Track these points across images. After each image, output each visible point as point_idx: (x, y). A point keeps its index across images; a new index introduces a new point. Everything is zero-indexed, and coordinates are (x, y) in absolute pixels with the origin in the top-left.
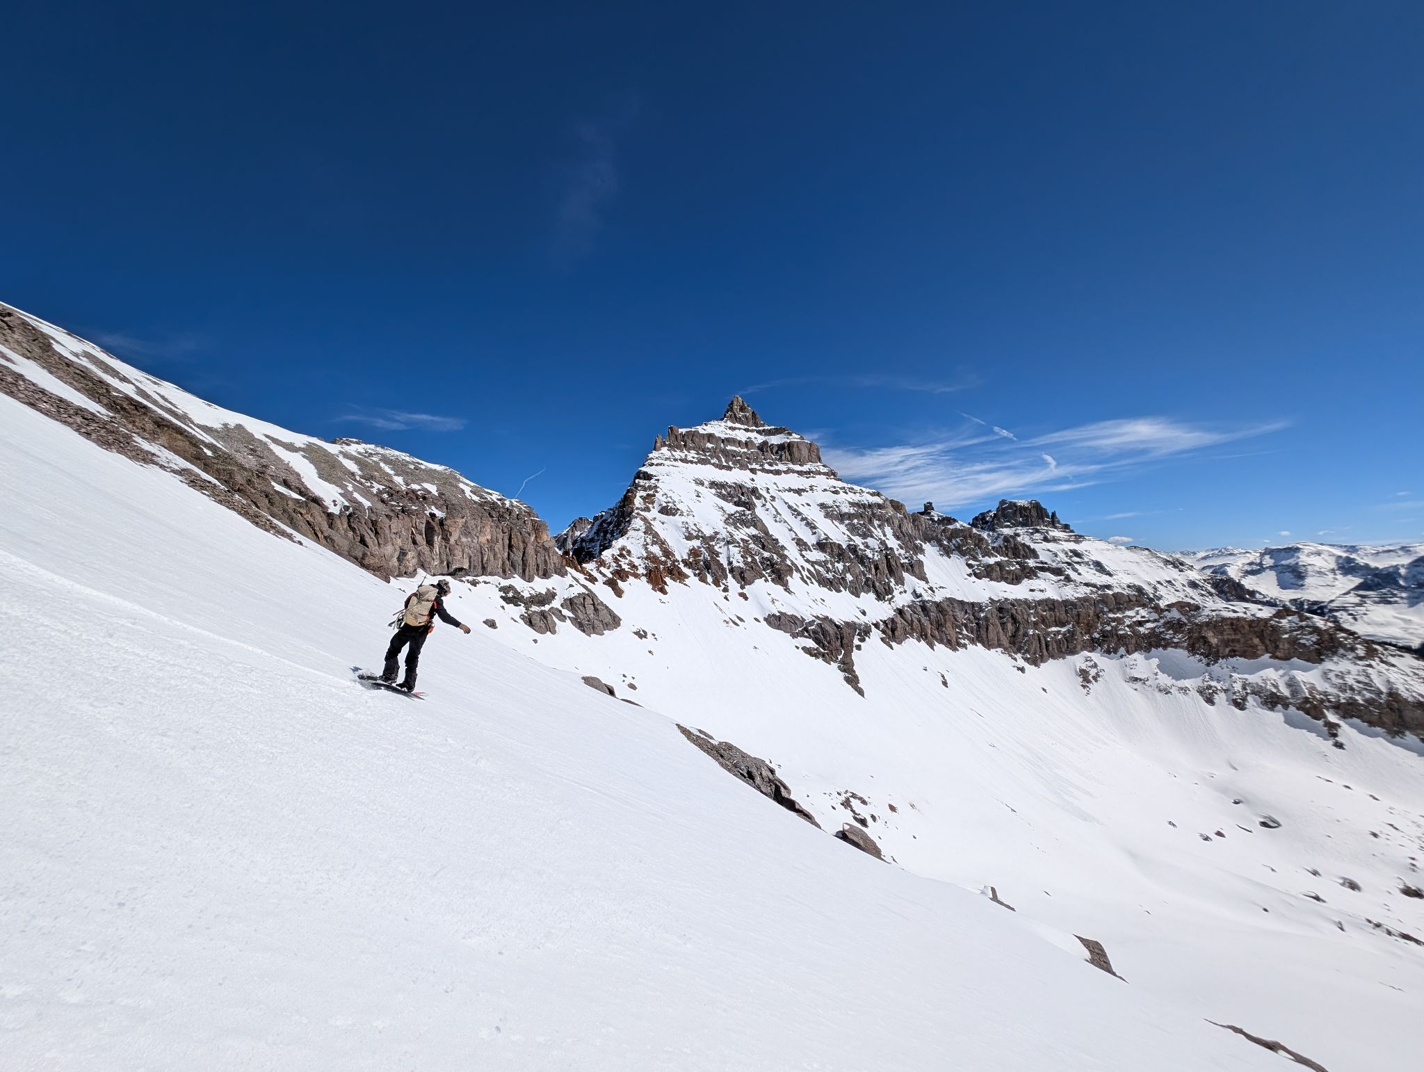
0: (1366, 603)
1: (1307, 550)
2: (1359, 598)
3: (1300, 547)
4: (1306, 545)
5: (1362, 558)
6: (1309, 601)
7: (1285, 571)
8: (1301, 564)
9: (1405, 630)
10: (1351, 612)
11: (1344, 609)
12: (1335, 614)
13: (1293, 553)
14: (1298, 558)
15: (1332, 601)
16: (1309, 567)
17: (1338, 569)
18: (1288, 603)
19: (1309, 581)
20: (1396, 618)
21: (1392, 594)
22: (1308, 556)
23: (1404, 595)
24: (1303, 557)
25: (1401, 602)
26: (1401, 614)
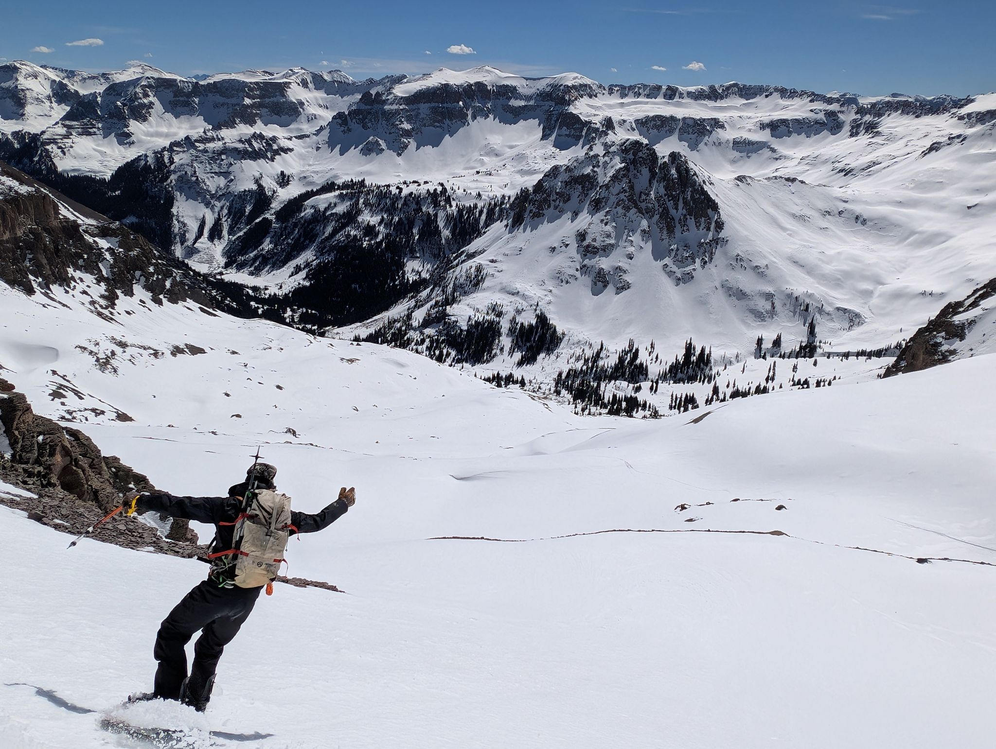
0: (72, 135)
1: (25, 69)
2: (67, 129)
3: (18, 65)
4: (23, 65)
5: (73, 85)
6: (29, 133)
7: (5, 96)
8: (19, 87)
9: (101, 162)
10: (60, 145)
11: (53, 141)
12: (47, 147)
13: (11, 73)
14: (17, 80)
15: (43, 132)
16: (27, 92)
17: (53, 96)
18: (10, 137)
19: (29, 109)
20: (95, 150)
21: (92, 124)
22: (25, 78)
23: (100, 125)
24: (21, 80)
25: (98, 132)
26: (98, 145)
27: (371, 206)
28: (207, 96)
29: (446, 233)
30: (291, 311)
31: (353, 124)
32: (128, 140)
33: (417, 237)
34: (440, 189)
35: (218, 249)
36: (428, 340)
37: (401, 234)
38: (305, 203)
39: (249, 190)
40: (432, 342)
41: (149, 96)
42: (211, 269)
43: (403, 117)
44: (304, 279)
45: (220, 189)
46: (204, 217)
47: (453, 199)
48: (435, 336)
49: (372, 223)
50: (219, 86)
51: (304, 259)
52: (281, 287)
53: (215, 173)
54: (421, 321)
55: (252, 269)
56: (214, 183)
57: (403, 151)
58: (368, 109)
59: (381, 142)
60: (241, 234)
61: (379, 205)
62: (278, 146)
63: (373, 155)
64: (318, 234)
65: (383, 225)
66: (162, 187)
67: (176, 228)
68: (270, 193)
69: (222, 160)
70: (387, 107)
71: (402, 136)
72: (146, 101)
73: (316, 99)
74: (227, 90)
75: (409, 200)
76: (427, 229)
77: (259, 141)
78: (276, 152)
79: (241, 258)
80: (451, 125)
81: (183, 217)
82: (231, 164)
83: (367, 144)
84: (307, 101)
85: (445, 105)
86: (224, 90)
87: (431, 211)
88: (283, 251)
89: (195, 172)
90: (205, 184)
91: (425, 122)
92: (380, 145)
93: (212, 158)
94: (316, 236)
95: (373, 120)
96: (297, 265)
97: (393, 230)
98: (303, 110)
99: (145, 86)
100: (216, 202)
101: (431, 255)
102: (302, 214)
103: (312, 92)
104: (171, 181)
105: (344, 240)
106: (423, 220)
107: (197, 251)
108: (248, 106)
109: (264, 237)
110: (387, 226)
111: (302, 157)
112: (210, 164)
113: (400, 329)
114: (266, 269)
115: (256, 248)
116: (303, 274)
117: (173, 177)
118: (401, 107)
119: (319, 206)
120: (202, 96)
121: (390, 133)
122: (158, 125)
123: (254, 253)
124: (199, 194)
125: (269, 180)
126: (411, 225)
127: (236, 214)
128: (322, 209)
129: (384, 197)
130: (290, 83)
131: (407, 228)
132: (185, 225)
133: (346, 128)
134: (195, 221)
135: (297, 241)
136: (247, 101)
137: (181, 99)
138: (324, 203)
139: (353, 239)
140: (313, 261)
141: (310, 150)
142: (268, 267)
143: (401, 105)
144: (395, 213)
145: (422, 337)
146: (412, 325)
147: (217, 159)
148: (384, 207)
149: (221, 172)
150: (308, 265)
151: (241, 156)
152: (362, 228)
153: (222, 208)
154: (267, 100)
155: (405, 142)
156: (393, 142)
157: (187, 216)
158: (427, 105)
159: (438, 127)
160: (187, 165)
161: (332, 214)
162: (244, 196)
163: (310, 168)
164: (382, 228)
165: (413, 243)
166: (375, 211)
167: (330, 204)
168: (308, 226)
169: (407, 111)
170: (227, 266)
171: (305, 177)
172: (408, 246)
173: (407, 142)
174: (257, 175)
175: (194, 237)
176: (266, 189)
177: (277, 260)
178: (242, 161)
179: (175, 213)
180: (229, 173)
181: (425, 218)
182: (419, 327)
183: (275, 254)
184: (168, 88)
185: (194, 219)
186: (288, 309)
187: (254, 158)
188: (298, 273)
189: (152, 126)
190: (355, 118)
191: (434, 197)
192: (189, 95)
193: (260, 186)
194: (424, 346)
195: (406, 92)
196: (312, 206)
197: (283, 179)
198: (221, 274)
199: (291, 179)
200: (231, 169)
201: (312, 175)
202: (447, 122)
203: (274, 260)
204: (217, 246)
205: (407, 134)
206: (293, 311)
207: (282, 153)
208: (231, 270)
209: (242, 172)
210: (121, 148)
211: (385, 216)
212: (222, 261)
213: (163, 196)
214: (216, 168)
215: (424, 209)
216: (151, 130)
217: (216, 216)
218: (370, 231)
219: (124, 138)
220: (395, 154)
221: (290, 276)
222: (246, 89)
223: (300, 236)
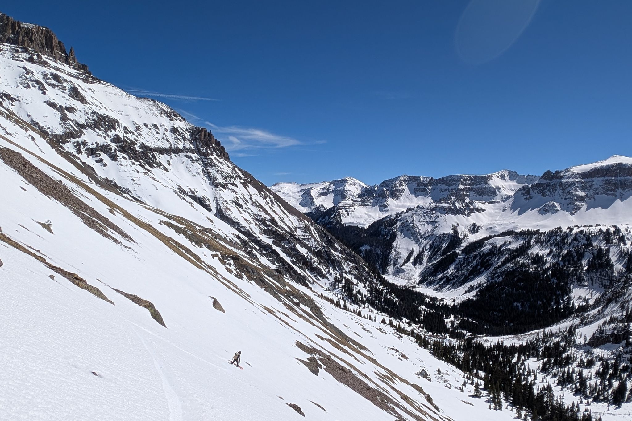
0: (355, 205)
1: (350, 181)
2: (352, 202)
3: (347, 179)
4: (350, 179)
8: (345, 190)
9: (366, 220)
10: (347, 210)
13: (343, 183)
14: (345, 186)
20: (365, 214)
21: (368, 200)
22: (350, 185)
23: (372, 200)
24: (347, 186)
25: (370, 205)
26: (368, 212)
27: (541, 242)
28: (437, 185)
29: (618, 267)
30: (454, 317)
31: (533, 194)
32: (385, 209)
33: (585, 268)
34: (612, 230)
35: (417, 272)
36: (598, 364)
37: (569, 264)
38: (486, 242)
39: (447, 234)
40: (606, 367)
41: (403, 186)
42: (409, 284)
43: (578, 187)
44: (474, 296)
45: (428, 232)
46: (413, 249)
47: (628, 239)
48: (610, 359)
49: (540, 254)
50: (445, 179)
51: (478, 282)
52: (454, 300)
53: (427, 222)
54: (588, 338)
55: (437, 286)
56: (423, 228)
57: (576, 212)
58: (548, 183)
59: (557, 204)
60: (436, 262)
61: (549, 241)
62: (474, 207)
63: (549, 214)
64: (493, 263)
65: (551, 256)
66: (390, 229)
67: (393, 255)
68: (462, 236)
69: (433, 214)
70: (564, 181)
71: (576, 200)
72: (400, 188)
73: (510, 186)
74: (450, 181)
75: (580, 236)
76: (598, 261)
77: (460, 203)
78: (472, 211)
79: (431, 278)
80: (624, 193)
81: (399, 248)
82: (438, 217)
83: (544, 206)
84: (503, 187)
85: (618, 178)
86: (448, 182)
87: (603, 246)
88: (463, 275)
89: (413, 221)
90: (418, 229)
91: (598, 191)
92: (556, 207)
93: (425, 213)
94: (491, 265)
95: (551, 190)
96: (471, 286)
97: (561, 261)
98: (500, 192)
99: (402, 180)
100: (423, 240)
101: (601, 286)
102: (482, 249)
103: (508, 182)
104: (397, 226)
105: (512, 267)
106: (593, 254)
107: (403, 271)
108: (461, 190)
109: (451, 264)
110: (554, 257)
111: (491, 215)
112: (424, 216)
113: (557, 345)
114: (447, 287)
115: (443, 272)
116: (474, 293)
117: (399, 223)
118: (577, 180)
119: (497, 243)
120: (434, 186)
121: (565, 199)
122: (405, 201)
123: (441, 275)
124: (413, 234)
125: (463, 228)
126: (581, 256)
127: (435, 249)
128: (498, 245)
129: (555, 235)
130: (492, 176)
131: (576, 259)
132: (399, 253)
133: (528, 196)
134: (406, 251)
135: (475, 268)
136: (461, 187)
137: (421, 187)
138: (501, 241)
139: (521, 266)
140: (484, 283)
141: (498, 211)
142: (449, 285)
143: (576, 178)
144: (564, 247)
145: (589, 358)
146: (575, 342)
147: (429, 213)
148: (554, 242)
149: (430, 222)
150: (480, 285)
151: (446, 212)
152: (530, 258)
153: (426, 244)
154: (475, 186)
155: (578, 205)
156: (568, 205)
157: (402, 248)
158: (600, 179)
159: (610, 194)
160: (409, 216)
161: (506, 250)
162: (442, 238)
163: (496, 222)
164: (549, 258)
165: (581, 272)
166: (545, 246)
167: (506, 242)
168: (485, 258)
169: (582, 183)
170: (420, 282)
171: (491, 228)
172: (576, 274)
173: (580, 205)
174: (455, 224)
175: (403, 261)
176: (460, 234)
177: (457, 281)
178: (446, 215)
179: (395, 246)
180: (435, 222)
181: (596, 252)
182: (585, 345)
183: (457, 277)
184: (415, 182)
185: (406, 250)
186: (452, 316)
187: (455, 213)
188: (471, 291)
189: (401, 202)
190: (536, 189)
191: (607, 236)
192: (426, 185)
193: (456, 232)
194: (593, 370)
195: (582, 170)
196: (491, 243)
197: (474, 228)
198: (414, 287)
199: (480, 228)
200: (437, 220)
201: (497, 226)
202: (620, 190)
203: (454, 281)
204: (417, 269)
205: (581, 199)
206: (456, 318)
207: (476, 212)
208: (422, 286)
209: (444, 222)
210: (381, 213)
211: (554, 249)
212: (418, 279)
213: (389, 235)
214: (428, 219)
215: (595, 244)
216: (400, 204)
217: (421, 249)
218: (538, 260)
219: (383, 207)
220: (568, 213)
221: (464, 293)
222: (462, 180)
223: (477, 265)
